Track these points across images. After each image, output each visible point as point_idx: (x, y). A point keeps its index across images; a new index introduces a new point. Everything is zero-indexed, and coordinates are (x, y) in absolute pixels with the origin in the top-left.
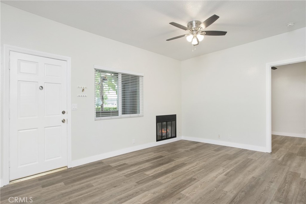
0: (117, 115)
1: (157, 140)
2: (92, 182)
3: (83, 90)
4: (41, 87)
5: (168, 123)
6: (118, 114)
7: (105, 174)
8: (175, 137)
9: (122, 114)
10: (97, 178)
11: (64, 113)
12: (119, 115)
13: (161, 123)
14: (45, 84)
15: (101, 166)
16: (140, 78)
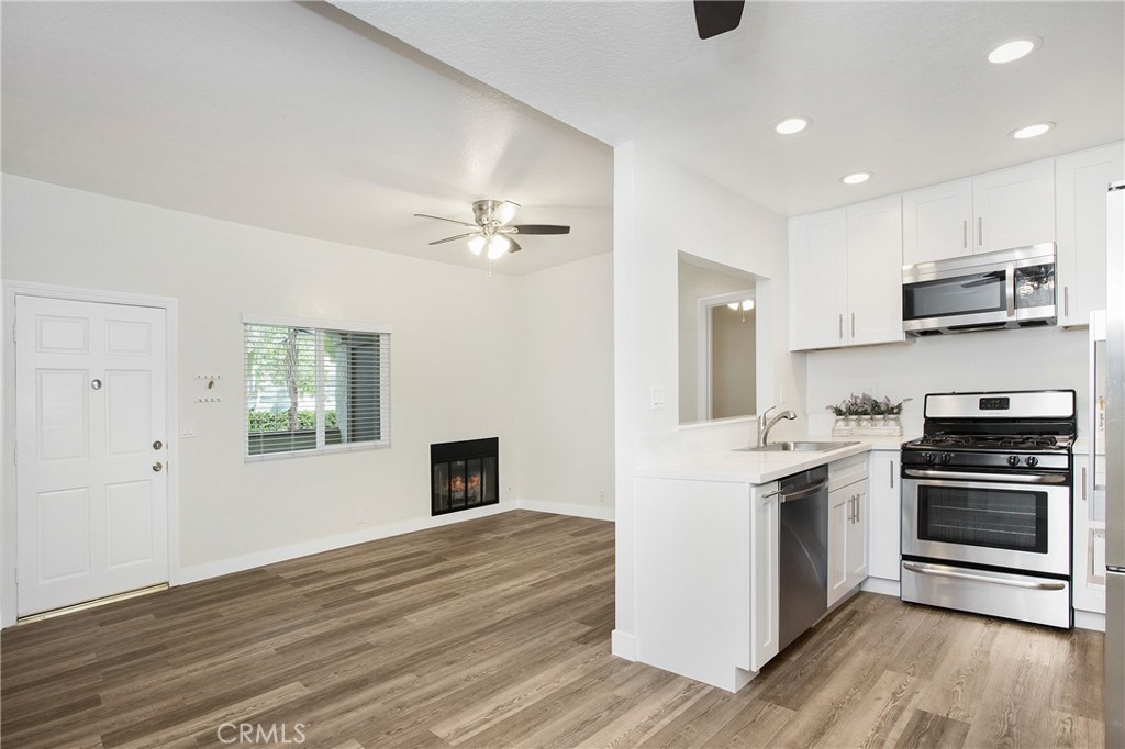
0: (313, 446)
1: (434, 513)
2: (220, 610)
3: (211, 383)
4: (96, 383)
5: (470, 462)
6: (315, 443)
7: (260, 594)
8: (496, 501)
9: (327, 443)
10: (238, 602)
11: (157, 446)
12: (318, 445)
13: (446, 465)
14: (107, 373)
15: (258, 578)
16: (383, 341)
